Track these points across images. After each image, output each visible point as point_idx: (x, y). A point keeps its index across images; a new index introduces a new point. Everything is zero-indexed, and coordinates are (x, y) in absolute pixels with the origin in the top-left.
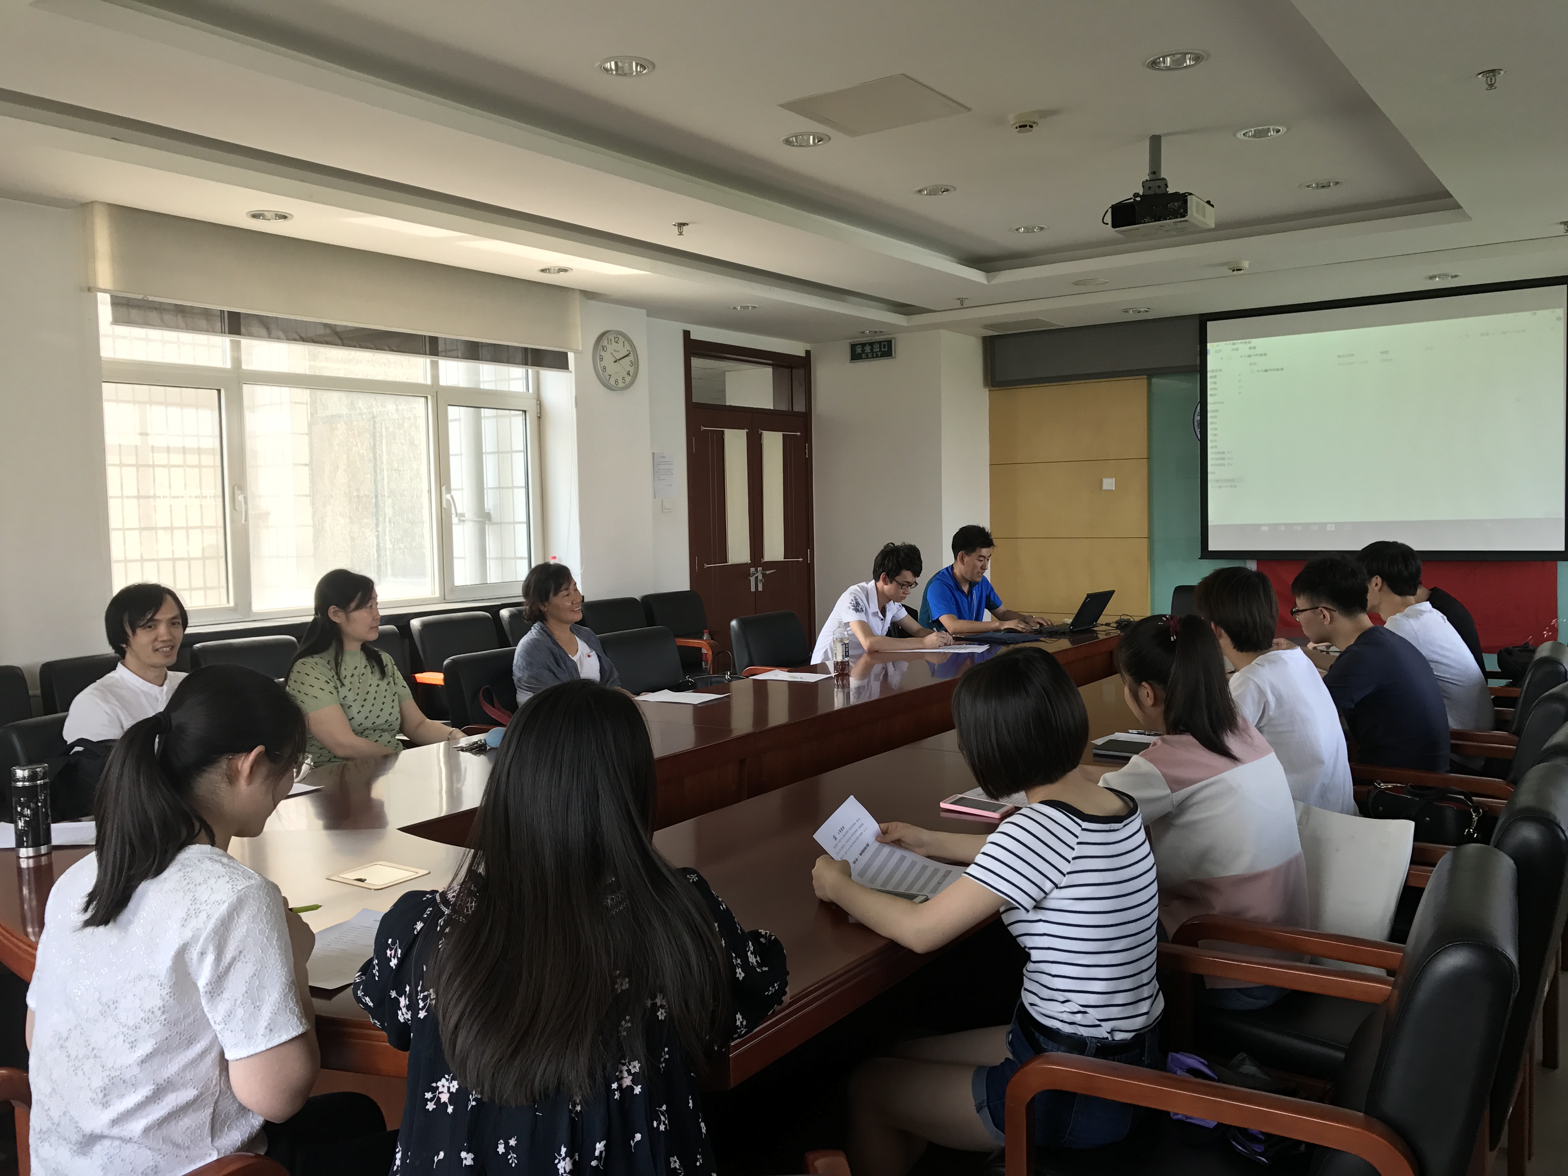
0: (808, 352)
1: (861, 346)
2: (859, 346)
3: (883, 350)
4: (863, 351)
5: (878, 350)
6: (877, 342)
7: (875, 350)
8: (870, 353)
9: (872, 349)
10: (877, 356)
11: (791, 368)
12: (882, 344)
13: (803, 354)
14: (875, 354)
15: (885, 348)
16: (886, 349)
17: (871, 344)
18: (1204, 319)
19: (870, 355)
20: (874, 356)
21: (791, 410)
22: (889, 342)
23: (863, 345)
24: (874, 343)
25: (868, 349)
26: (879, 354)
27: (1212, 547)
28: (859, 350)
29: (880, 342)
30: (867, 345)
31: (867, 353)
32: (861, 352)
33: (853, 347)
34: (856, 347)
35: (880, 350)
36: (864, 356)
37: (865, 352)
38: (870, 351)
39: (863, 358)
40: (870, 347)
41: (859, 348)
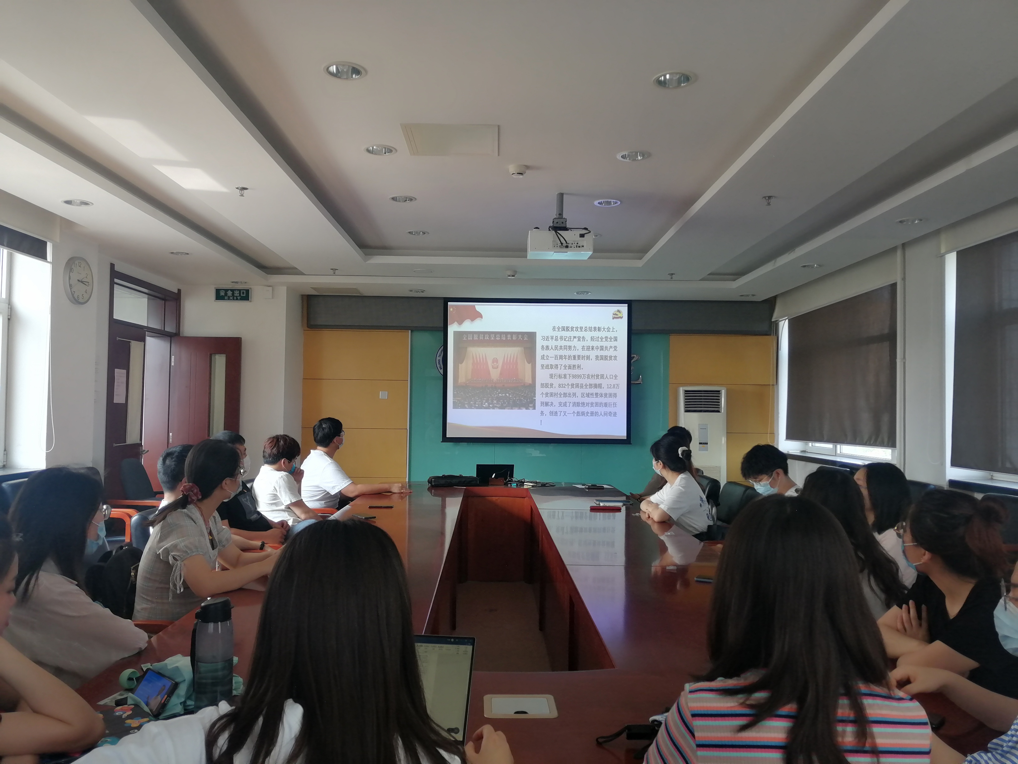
0: (179, 291)
1: (224, 291)
2: (222, 291)
3: (242, 295)
4: (226, 294)
5: (238, 295)
6: (238, 290)
7: (235, 295)
8: (231, 296)
9: (233, 294)
10: (237, 299)
11: (164, 300)
12: (242, 291)
13: (176, 291)
14: (235, 298)
15: (243, 293)
16: (245, 295)
17: (233, 291)
18: (447, 300)
19: (231, 298)
20: (234, 298)
21: (163, 329)
22: (247, 291)
23: (226, 291)
24: (235, 290)
25: (230, 293)
26: (239, 298)
27: (448, 435)
28: (222, 294)
29: (240, 290)
30: (230, 291)
32: (224, 295)
33: (218, 291)
34: (220, 291)
35: (240, 295)
36: (226, 298)
37: (228, 295)
38: (231, 295)
39: (225, 299)
40: (232, 293)
41: (223, 292)
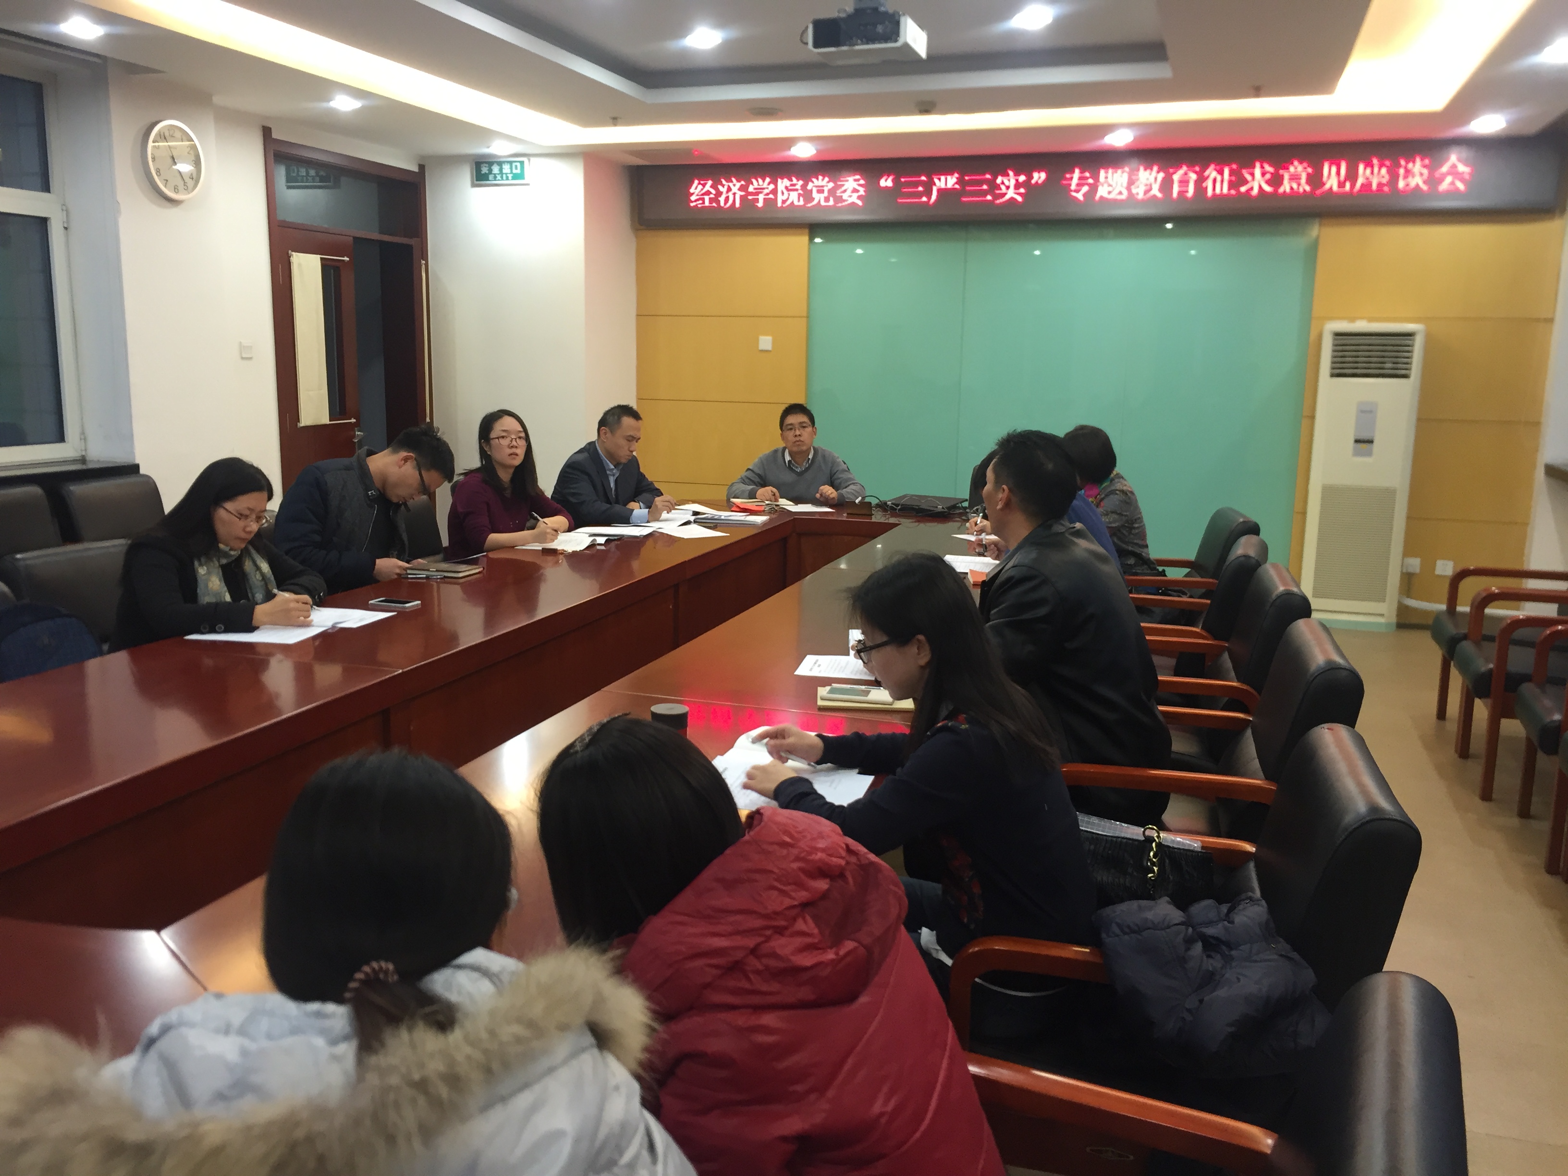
0: (422, 167)
1: (487, 165)
2: (485, 165)
3: (514, 171)
4: (490, 171)
5: (509, 171)
6: (507, 163)
7: (504, 171)
8: (498, 174)
9: (501, 170)
10: (508, 179)
12: (514, 164)
13: (414, 168)
14: (505, 175)
15: (516, 169)
16: (518, 171)
17: (500, 164)
19: (499, 177)
22: (522, 164)
23: (490, 165)
24: (504, 162)
25: (496, 169)
26: (510, 176)
28: (485, 170)
29: (511, 163)
30: (495, 165)
31: (495, 174)
32: (487, 172)
33: (477, 166)
34: (482, 165)
35: (511, 173)
36: (491, 177)
37: (493, 172)
38: (499, 172)
39: (490, 179)
40: (498, 167)
41: (485, 167)
